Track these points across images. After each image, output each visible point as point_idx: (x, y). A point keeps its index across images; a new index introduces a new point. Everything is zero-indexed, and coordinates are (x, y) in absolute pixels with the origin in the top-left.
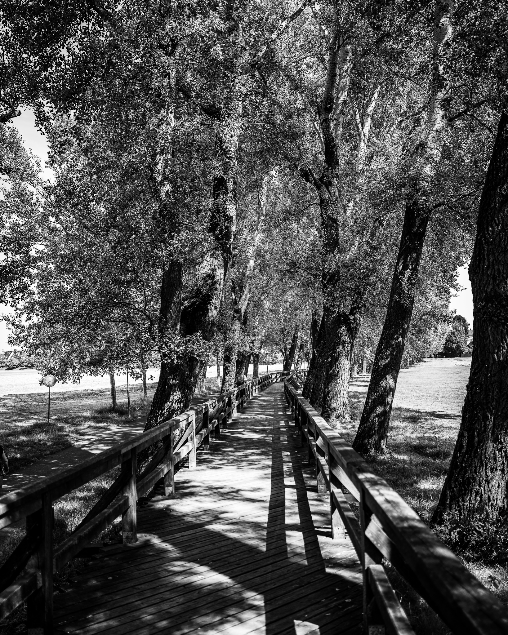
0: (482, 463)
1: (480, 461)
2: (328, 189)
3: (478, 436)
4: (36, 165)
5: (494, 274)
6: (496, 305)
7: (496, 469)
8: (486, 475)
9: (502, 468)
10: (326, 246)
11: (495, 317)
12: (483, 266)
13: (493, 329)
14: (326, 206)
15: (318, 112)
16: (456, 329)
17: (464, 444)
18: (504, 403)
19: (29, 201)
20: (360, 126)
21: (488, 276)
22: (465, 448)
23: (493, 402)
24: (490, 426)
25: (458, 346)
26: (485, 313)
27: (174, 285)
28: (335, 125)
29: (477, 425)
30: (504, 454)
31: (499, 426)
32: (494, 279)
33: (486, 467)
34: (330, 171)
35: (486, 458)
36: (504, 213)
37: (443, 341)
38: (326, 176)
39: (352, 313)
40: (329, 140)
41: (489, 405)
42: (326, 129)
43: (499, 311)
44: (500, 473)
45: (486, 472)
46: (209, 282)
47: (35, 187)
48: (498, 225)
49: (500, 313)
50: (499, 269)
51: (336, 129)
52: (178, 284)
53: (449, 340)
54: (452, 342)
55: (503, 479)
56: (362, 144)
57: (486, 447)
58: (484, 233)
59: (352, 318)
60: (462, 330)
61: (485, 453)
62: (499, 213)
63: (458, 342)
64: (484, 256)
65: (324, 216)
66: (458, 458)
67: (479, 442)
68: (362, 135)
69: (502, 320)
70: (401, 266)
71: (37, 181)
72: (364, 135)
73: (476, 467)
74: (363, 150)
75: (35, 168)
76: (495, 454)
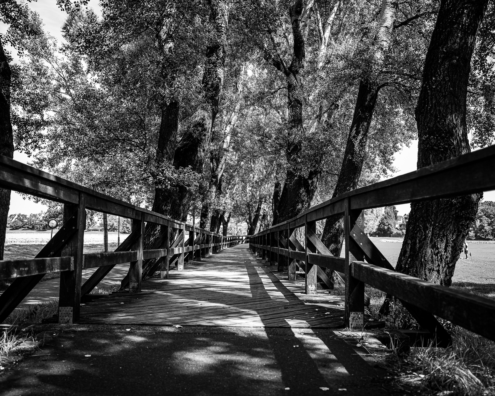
0: (422, 264)
1: (420, 263)
2: (295, 76)
3: (419, 243)
4: (53, 44)
5: (436, 114)
6: (437, 137)
7: (433, 270)
8: (425, 274)
9: (438, 269)
10: (291, 122)
11: (436, 146)
12: (427, 107)
13: (434, 157)
14: (293, 90)
15: (291, 14)
16: (388, 214)
17: (408, 250)
18: (441, 217)
19: (44, 74)
20: (322, 31)
21: (431, 115)
22: (408, 252)
23: (432, 215)
24: (430, 235)
25: (389, 228)
26: (428, 143)
27: (171, 125)
28: (303, 26)
29: (418, 234)
30: (439, 258)
31: (436, 234)
32: (436, 117)
33: (425, 267)
34: (298, 63)
35: (426, 261)
36: (445, 66)
37: (377, 223)
38: (294, 66)
39: (310, 177)
40: (298, 37)
41: (429, 218)
42: (296, 28)
43: (439, 142)
44: (436, 273)
45: (425, 272)
46: (200, 129)
47: (51, 63)
48: (440, 76)
49: (440, 143)
50: (439, 110)
51: (304, 29)
52: (175, 125)
53: (382, 223)
54: (384, 224)
55: (438, 278)
56: (323, 47)
57: (426, 252)
58: (428, 82)
59: (310, 182)
60: (393, 215)
61: (425, 257)
62: (440, 67)
63: (389, 224)
64: (428, 99)
65: (291, 98)
66: (402, 261)
67: (420, 248)
68: (323, 39)
69: (441, 148)
70: (354, 132)
71: (53, 58)
72: (325, 39)
73: (417, 268)
74: (323, 50)
75: (52, 47)
76: (432, 257)
